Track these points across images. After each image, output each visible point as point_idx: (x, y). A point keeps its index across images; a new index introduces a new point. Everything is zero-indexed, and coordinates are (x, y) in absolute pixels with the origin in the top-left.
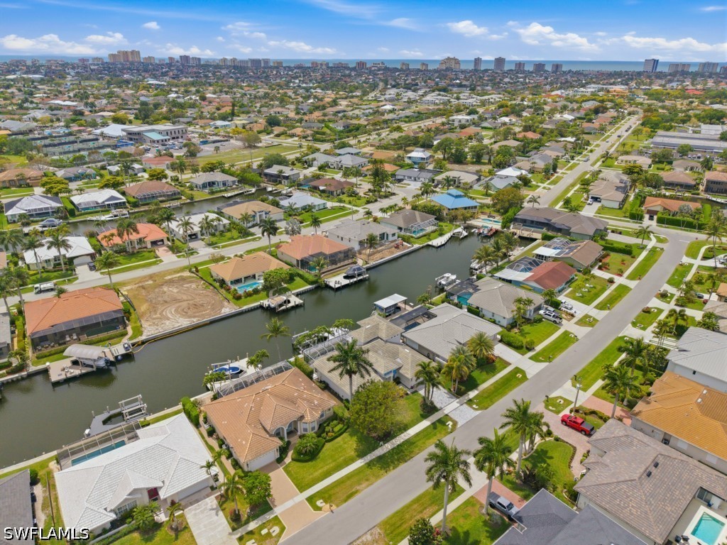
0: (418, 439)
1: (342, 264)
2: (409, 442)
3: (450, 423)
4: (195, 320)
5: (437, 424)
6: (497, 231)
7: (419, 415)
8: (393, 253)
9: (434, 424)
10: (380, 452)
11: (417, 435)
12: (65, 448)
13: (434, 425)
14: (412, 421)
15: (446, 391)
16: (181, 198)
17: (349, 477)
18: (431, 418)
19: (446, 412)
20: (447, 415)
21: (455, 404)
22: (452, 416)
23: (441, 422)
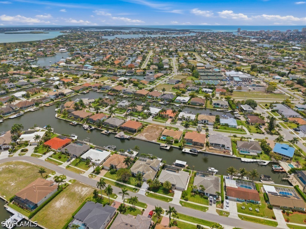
1: (198, 147)
3: (137, 191)
4: (146, 139)
6: (285, 172)
8: (220, 153)
10: (120, 183)
11: (129, 187)
12: (98, 146)
13: (134, 189)
16: (203, 106)
17: (110, 181)
19: (140, 189)
20: (139, 190)
21: (145, 190)
22: (140, 190)
23: (136, 189)
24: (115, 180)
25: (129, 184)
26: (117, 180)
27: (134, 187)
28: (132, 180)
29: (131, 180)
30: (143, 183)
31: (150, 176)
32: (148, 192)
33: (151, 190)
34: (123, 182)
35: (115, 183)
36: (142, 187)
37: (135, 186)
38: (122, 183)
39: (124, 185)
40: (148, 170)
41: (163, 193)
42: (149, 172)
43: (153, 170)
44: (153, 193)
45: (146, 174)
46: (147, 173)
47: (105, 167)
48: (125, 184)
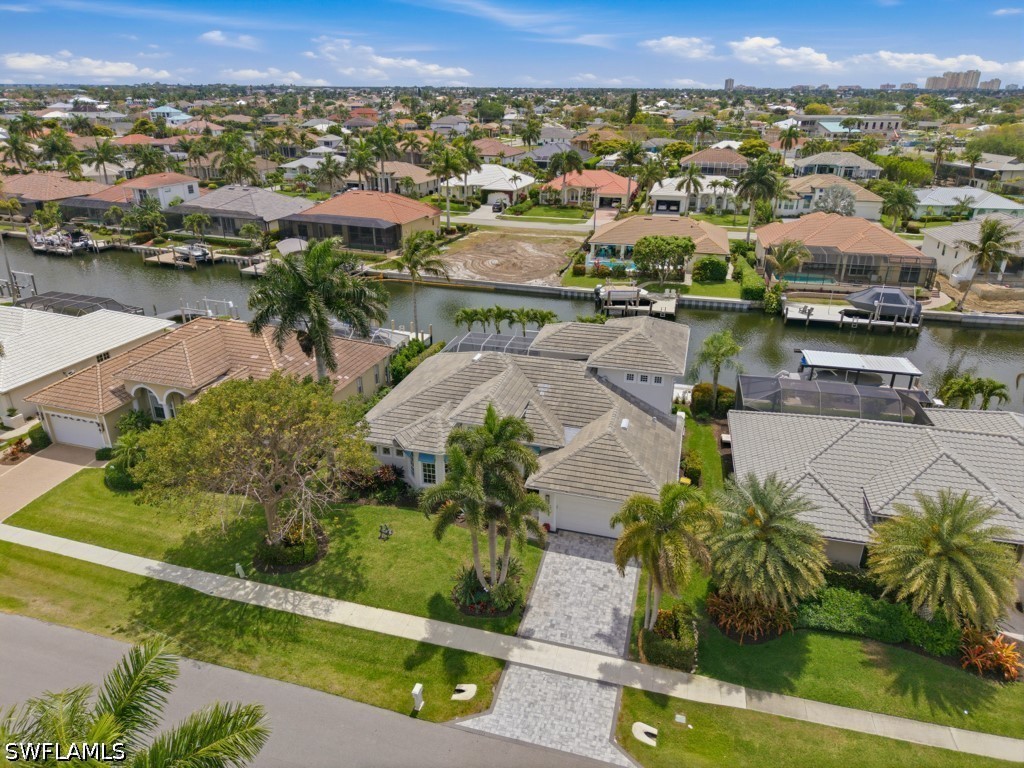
0: (325, 641)
2: (291, 629)
3: (470, 690)
5: (437, 657)
7: (430, 594)
9: (426, 649)
11: (342, 630)
14: (390, 591)
15: (626, 611)
18: (449, 629)
19: (516, 655)
20: (503, 664)
21: (589, 665)
22: (510, 677)
23: (457, 665)
24: (147, 552)
25: (348, 588)
26: (177, 557)
27: (415, 628)
28: (385, 535)
29: (369, 538)
30: (537, 563)
31: (623, 465)
32: (661, 701)
33: (681, 663)
34: (262, 578)
35: (146, 585)
36: (528, 623)
37: (437, 609)
38: (244, 590)
39: (261, 611)
40: (577, 415)
41: (900, 686)
42: (599, 427)
43: (635, 409)
44: (737, 698)
45: (560, 455)
46: (573, 439)
47: (65, 429)
48: (276, 598)
